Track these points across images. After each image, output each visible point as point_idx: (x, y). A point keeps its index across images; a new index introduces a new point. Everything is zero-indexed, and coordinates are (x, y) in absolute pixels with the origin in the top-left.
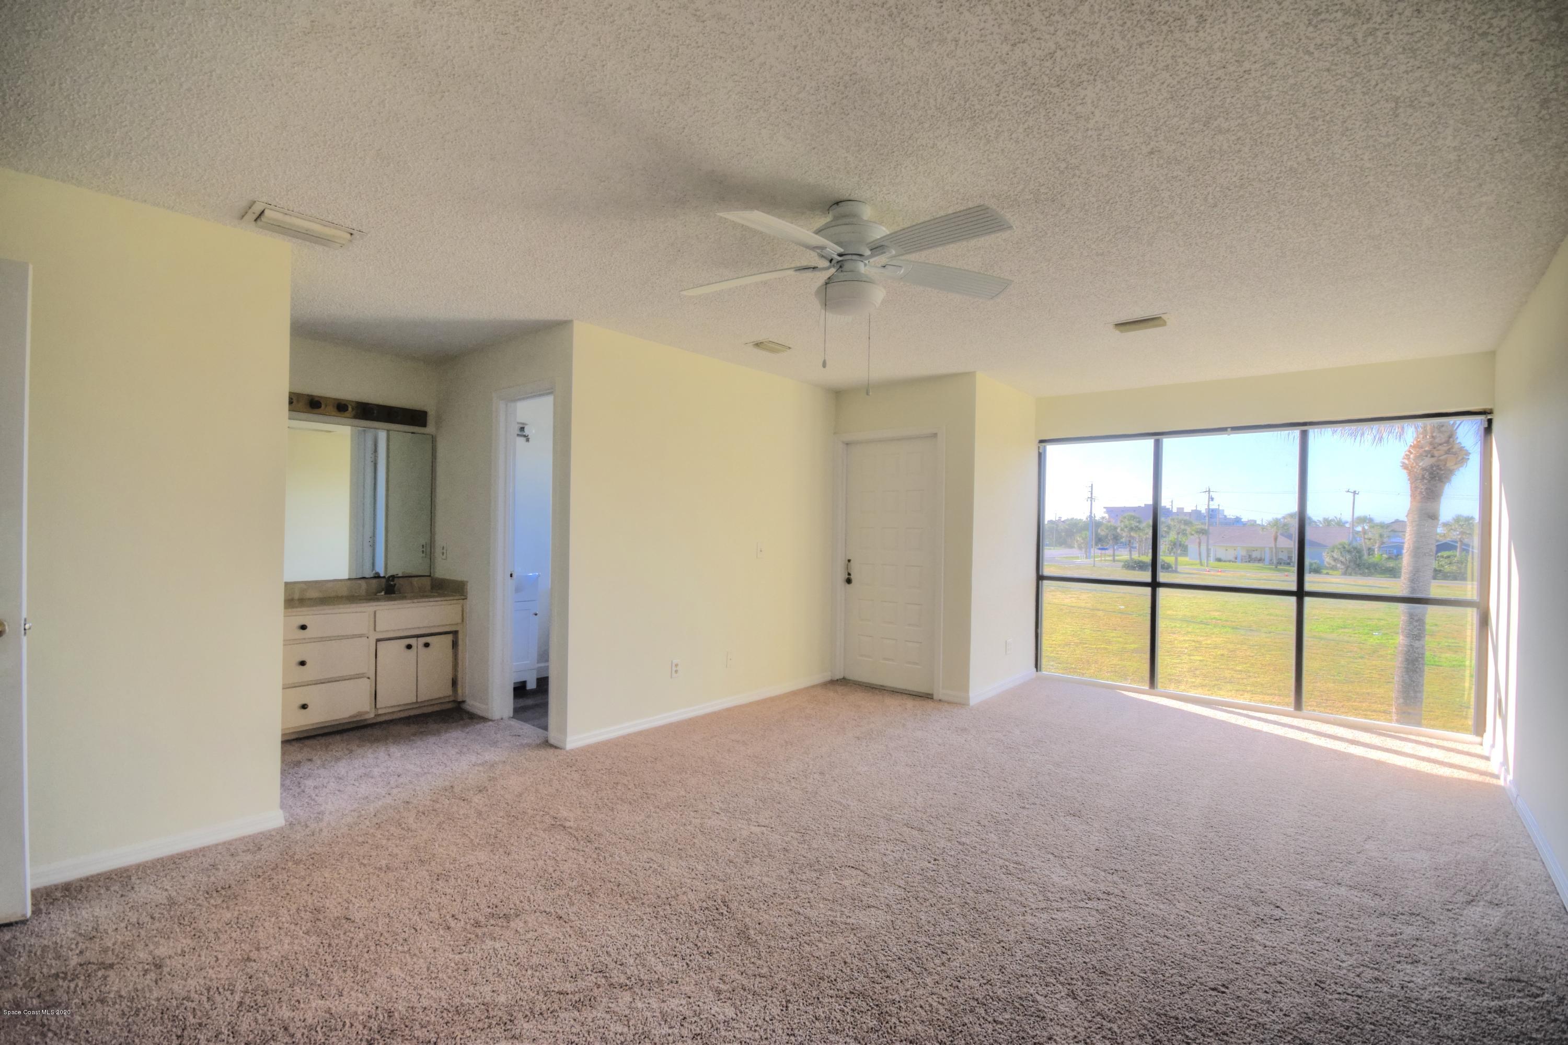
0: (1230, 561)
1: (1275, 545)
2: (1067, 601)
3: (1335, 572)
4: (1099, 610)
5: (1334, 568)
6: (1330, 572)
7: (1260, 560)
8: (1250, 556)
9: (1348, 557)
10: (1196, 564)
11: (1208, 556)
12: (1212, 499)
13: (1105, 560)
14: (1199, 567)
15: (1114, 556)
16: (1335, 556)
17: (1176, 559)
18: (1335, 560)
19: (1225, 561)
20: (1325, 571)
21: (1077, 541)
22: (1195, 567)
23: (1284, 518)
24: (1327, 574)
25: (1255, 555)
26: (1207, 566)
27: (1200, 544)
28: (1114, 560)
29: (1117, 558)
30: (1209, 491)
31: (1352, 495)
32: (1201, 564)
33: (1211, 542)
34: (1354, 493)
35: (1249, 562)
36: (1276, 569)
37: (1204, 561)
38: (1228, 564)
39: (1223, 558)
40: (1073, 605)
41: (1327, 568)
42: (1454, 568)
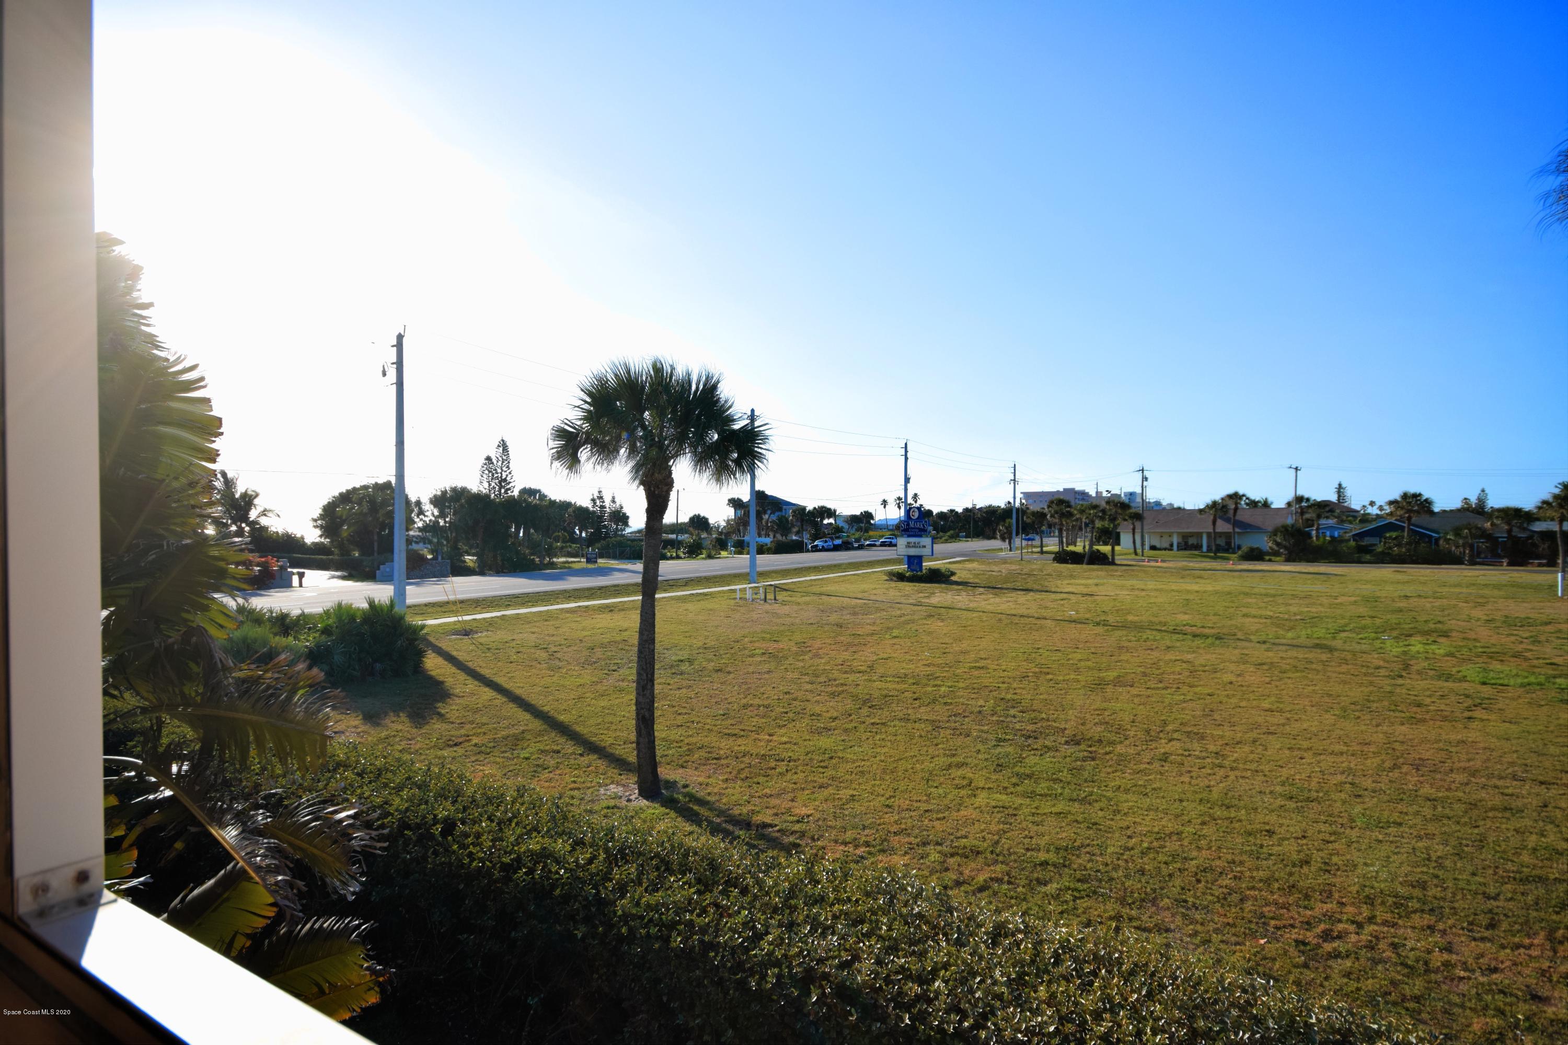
0: (1165, 549)
1: (1214, 529)
2: (1004, 607)
3: (1278, 559)
4: (1045, 618)
5: (1276, 554)
6: (1273, 558)
7: (1198, 547)
8: (1186, 543)
9: (1292, 541)
10: (1130, 554)
11: (1143, 545)
12: (1146, 479)
13: (1032, 552)
14: (1133, 556)
15: (1042, 546)
16: (1279, 540)
17: (1113, 549)
18: (1278, 544)
19: (1160, 549)
20: (1267, 558)
21: (1000, 531)
22: (1129, 557)
23: (1222, 499)
24: (1270, 560)
25: (1191, 541)
26: (1143, 555)
27: (1134, 530)
28: (1042, 552)
29: (1045, 549)
30: (1143, 470)
31: (1294, 471)
32: (1136, 554)
33: (1146, 528)
34: (1296, 469)
35: (1185, 549)
36: (1215, 558)
37: (1139, 551)
38: (1163, 552)
39: (1158, 546)
40: (1013, 612)
41: (1268, 554)
42: (1404, 550)
